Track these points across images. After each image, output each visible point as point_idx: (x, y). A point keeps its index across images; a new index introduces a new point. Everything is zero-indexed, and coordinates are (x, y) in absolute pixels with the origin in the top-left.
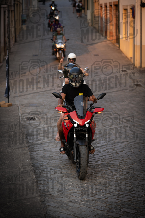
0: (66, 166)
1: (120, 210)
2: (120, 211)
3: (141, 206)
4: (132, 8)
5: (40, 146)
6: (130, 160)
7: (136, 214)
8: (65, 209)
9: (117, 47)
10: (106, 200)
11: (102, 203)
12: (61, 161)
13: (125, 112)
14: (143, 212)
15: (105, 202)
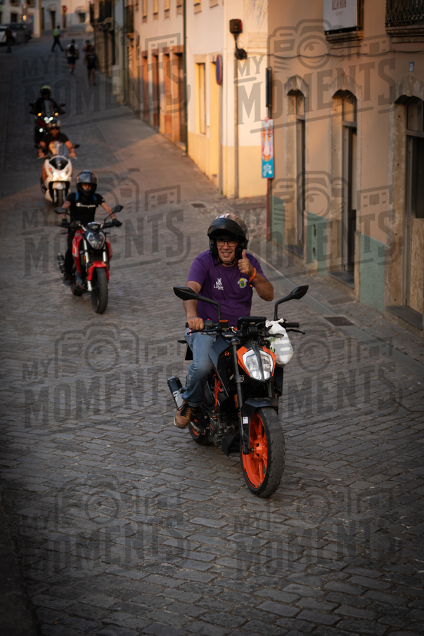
1: (188, 521)
3: (235, 511)
4: (215, 60)
5: (3, 380)
7: (223, 529)
9: (183, 151)
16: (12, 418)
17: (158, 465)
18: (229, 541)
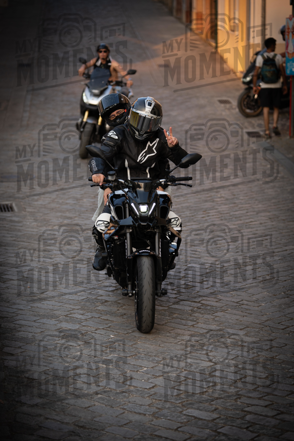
0: (71, 314)
1: (181, 412)
2: (182, 415)
3: (229, 404)
6: (217, 302)
7: (215, 421)
8: (57, 410)
10: (152, 390)
11: (142, 396)
12: (62, 304)
13: (219, 196)
14: (234, 418)
15: (149, 395)
16: (21, 307)
17: (158, 357)
18: (219, 433)
